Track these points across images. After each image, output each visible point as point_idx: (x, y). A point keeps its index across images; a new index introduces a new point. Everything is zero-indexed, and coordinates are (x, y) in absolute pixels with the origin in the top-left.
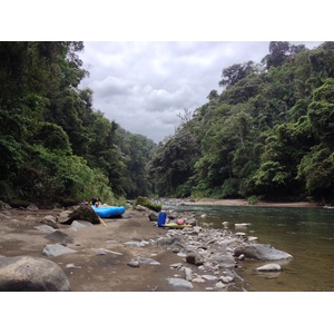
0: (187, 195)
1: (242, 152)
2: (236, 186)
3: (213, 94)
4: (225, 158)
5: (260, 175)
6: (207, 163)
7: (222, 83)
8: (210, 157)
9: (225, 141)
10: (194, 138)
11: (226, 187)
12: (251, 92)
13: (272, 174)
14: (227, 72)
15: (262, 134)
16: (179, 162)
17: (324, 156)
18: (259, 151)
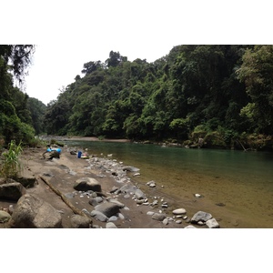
0: (65, 134)
1: (96, 113)
2: (92, 130)
3: (78, 77)
4: (86, 115)
5: (105, 125)
6: (76, 118)
7: (83, 71)
8: (78, 114)
9: (87, 106)
10: (68, 103)
11: (87, 131)
12: (100, 79)
13: (111, 125)
14: (86, 65)
15: (107, 104)
16: (60, 116)
17: (135, 119)
18: (105, 113)
